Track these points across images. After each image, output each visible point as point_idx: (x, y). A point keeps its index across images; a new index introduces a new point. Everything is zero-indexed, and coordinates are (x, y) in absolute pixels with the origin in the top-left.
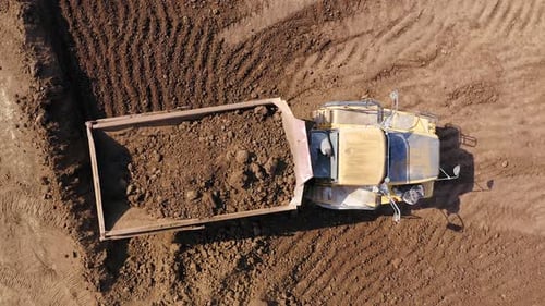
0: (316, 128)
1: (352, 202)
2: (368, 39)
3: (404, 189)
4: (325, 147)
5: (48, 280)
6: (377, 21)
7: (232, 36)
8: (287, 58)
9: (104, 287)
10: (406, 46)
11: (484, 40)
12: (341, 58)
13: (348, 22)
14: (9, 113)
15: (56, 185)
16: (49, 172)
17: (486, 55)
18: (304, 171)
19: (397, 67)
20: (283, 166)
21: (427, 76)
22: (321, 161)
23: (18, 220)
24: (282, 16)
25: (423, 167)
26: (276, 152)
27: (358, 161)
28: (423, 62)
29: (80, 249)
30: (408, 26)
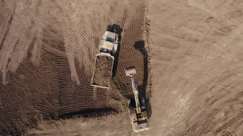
0: (102, 51)
1: (116, 49)
2: (83, 59)
3: (116, 39)
4: (106, 50)
5: (115, 122)
6: (81, 57)
7: (78, 83)
8: (84, 74)
9: (117, 112)
10: (86, 53)
11: (87, 39)
12: (86, 65)
13: (80, 62)
14: (85, 124)
15: (99, 118)
16: (97, 118)
17: (90, 39)
18: (109, 55)
19: (89, 55)
20: (107, 58)
21: (92, 50)
22: (108, 51)
23: (104, 125)
24: (76, 74)
25: (113, 35)
26: (105, 58)
27: (109, 46)
28: (89, 51)
29: (111, 115)
30: (82, 52)
